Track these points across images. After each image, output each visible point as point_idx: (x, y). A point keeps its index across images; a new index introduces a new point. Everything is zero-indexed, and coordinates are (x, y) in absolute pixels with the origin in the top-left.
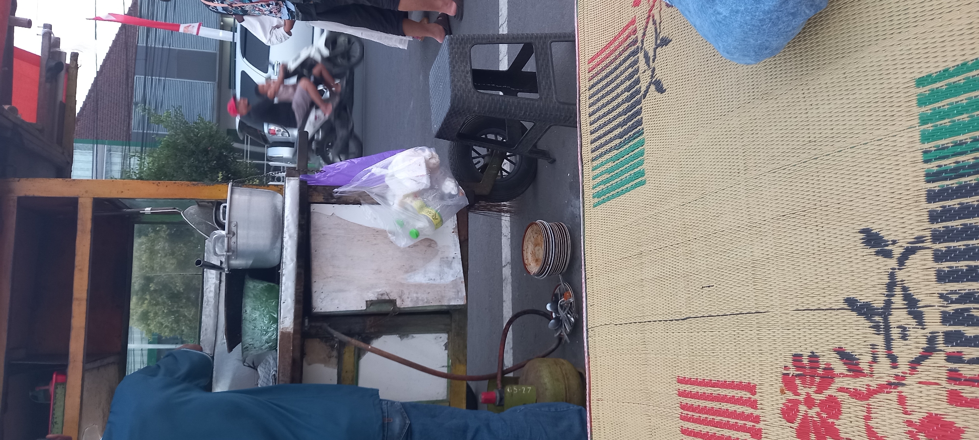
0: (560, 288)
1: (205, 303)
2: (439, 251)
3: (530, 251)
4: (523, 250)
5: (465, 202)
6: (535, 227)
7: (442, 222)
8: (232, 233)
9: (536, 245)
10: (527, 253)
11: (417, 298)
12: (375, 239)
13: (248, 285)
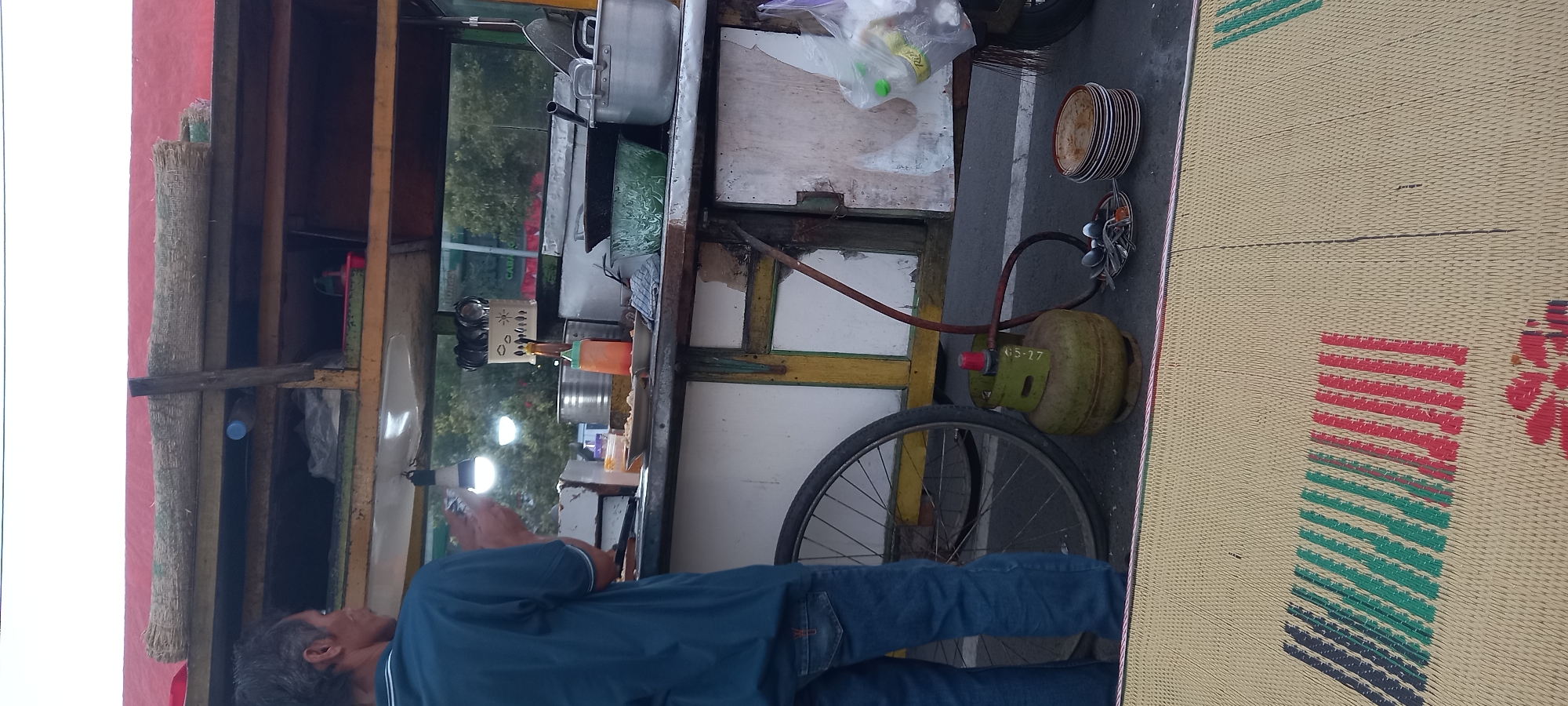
0: (1110, 200)
1: (552, 175)
2: (918, 121)
3: (1067, 135)
4: (1055, 133)
5: (970, 40)
6: (1082, 94)
7: (929, 72)
8: (603, 64)
9: (1079, 125)
10: (1062, 137)
11: (877, 195)
12: (818, 93)
13: (622, 150)
